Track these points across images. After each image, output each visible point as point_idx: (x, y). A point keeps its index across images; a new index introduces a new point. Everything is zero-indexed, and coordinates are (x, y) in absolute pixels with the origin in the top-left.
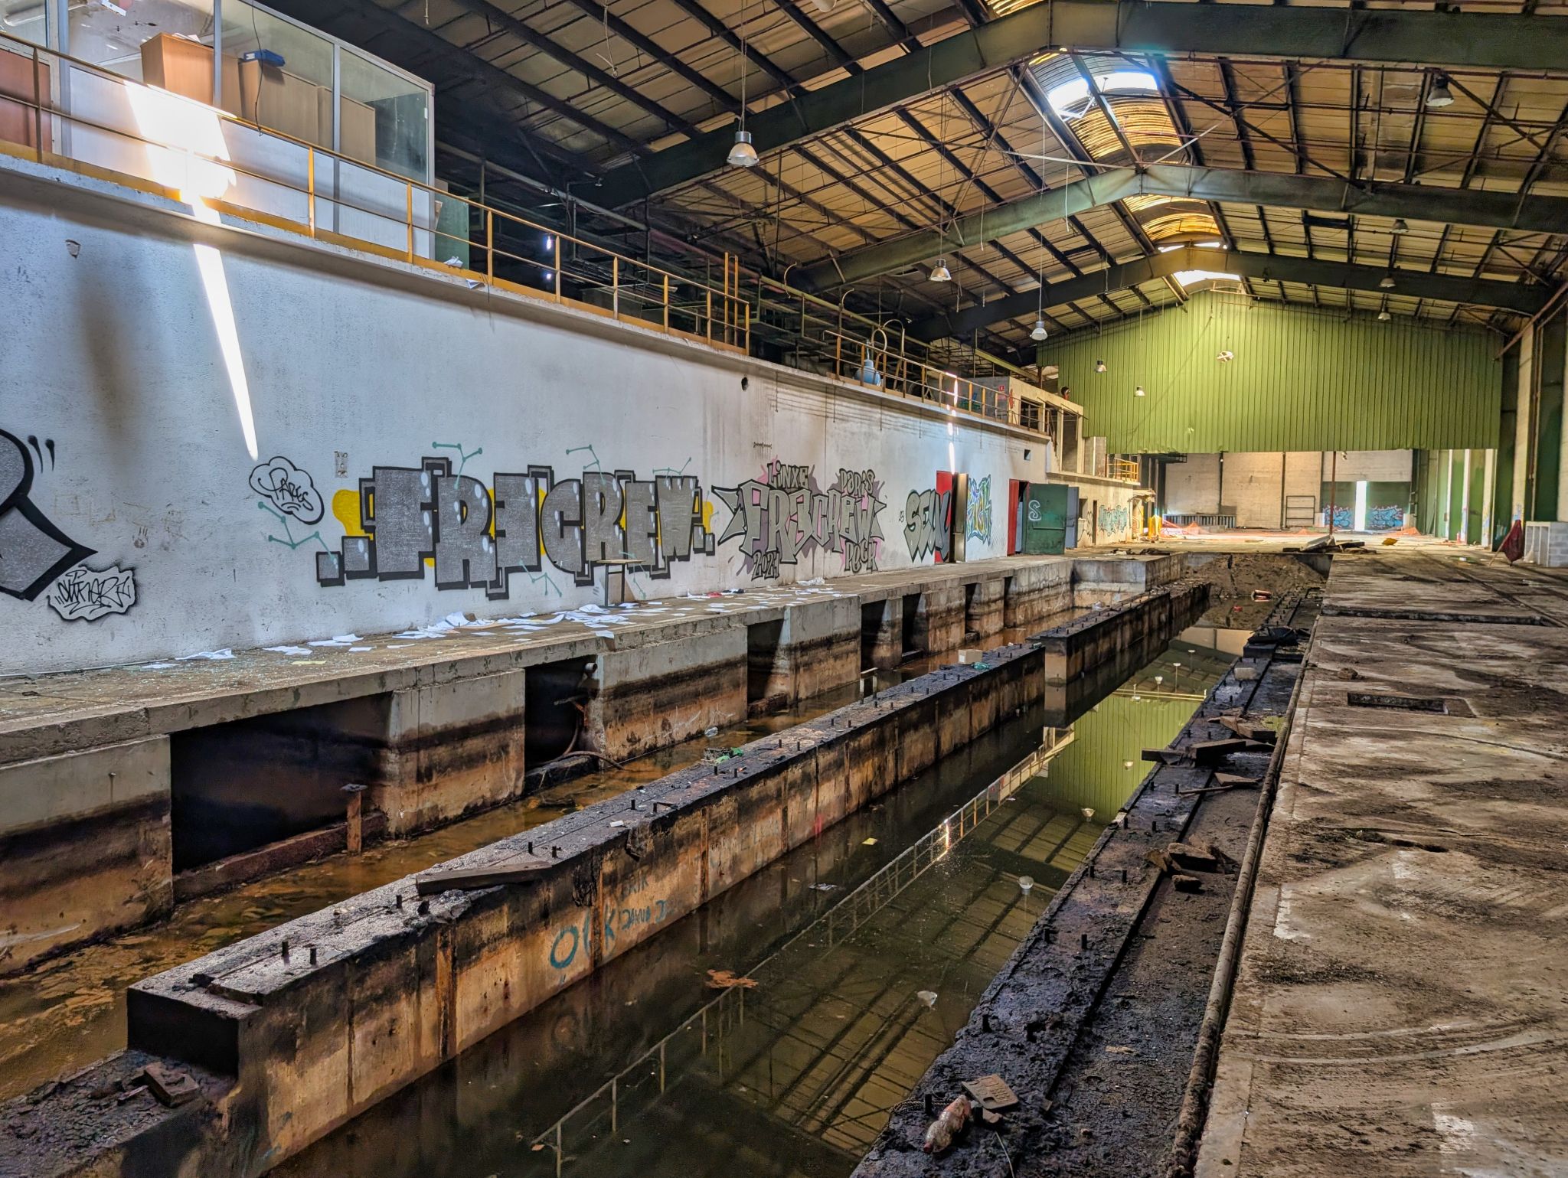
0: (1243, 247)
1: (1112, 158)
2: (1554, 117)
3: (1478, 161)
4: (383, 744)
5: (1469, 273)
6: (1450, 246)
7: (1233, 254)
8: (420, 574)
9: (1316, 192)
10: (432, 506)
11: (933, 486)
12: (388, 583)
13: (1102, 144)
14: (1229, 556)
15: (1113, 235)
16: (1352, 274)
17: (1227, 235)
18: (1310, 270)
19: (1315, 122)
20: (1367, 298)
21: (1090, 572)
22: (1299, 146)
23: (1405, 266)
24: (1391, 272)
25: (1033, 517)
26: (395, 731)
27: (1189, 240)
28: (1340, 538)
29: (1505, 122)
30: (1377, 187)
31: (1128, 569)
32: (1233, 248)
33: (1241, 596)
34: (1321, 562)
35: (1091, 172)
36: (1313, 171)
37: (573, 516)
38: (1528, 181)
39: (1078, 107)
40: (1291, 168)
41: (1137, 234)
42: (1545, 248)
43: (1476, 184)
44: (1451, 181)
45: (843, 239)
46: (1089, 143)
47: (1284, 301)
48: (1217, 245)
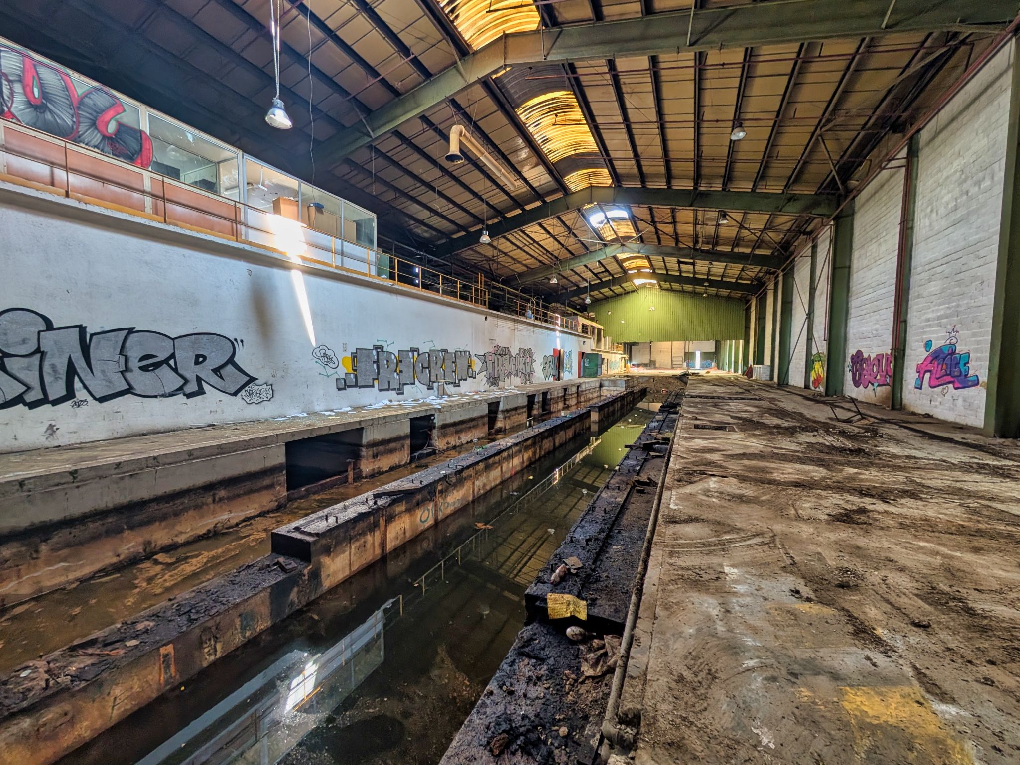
0: (657, 271)
1: (612, 241)
2: (762, 227)
3: (737, 241)
4: (361, 446)
5: (734, 280)
6: (727, 271)
7: (654, 274)
8: (373, 386)
9: (682, 253)
10: (377, 362)
11: (552, 354)
12: (362, 389)
13: (609, 236)
14: (653, 378)
15: (613, 267)
16: (694, 281)
17: (652, 266)
18: (680, 279)
19: (681, 229)
20: (699, 289)
21: (606, 383)
22: (676, 237)
23: (712, 278)
24: (708, 280)
25: (587, 365)
26: (364, 441)
27: (639, 268)
28: (691, 371)
29: (746, 229)
30: (702, 251)
31: (619, 382)
32: (654, 272)
33: (658, 392)
34: (685, 379)
35: (605, 245)
36: (681, 245)
37: (426, 365)
38: (753, 249)
39: (601, 223)
40: (674, 245)
41: (621, 267)
42: (760, 271)
43: (736, 250)
44: (728, 249)
45: (520, 269)
46: (604, 236)
47: (672, 290)
48: (648, 270)
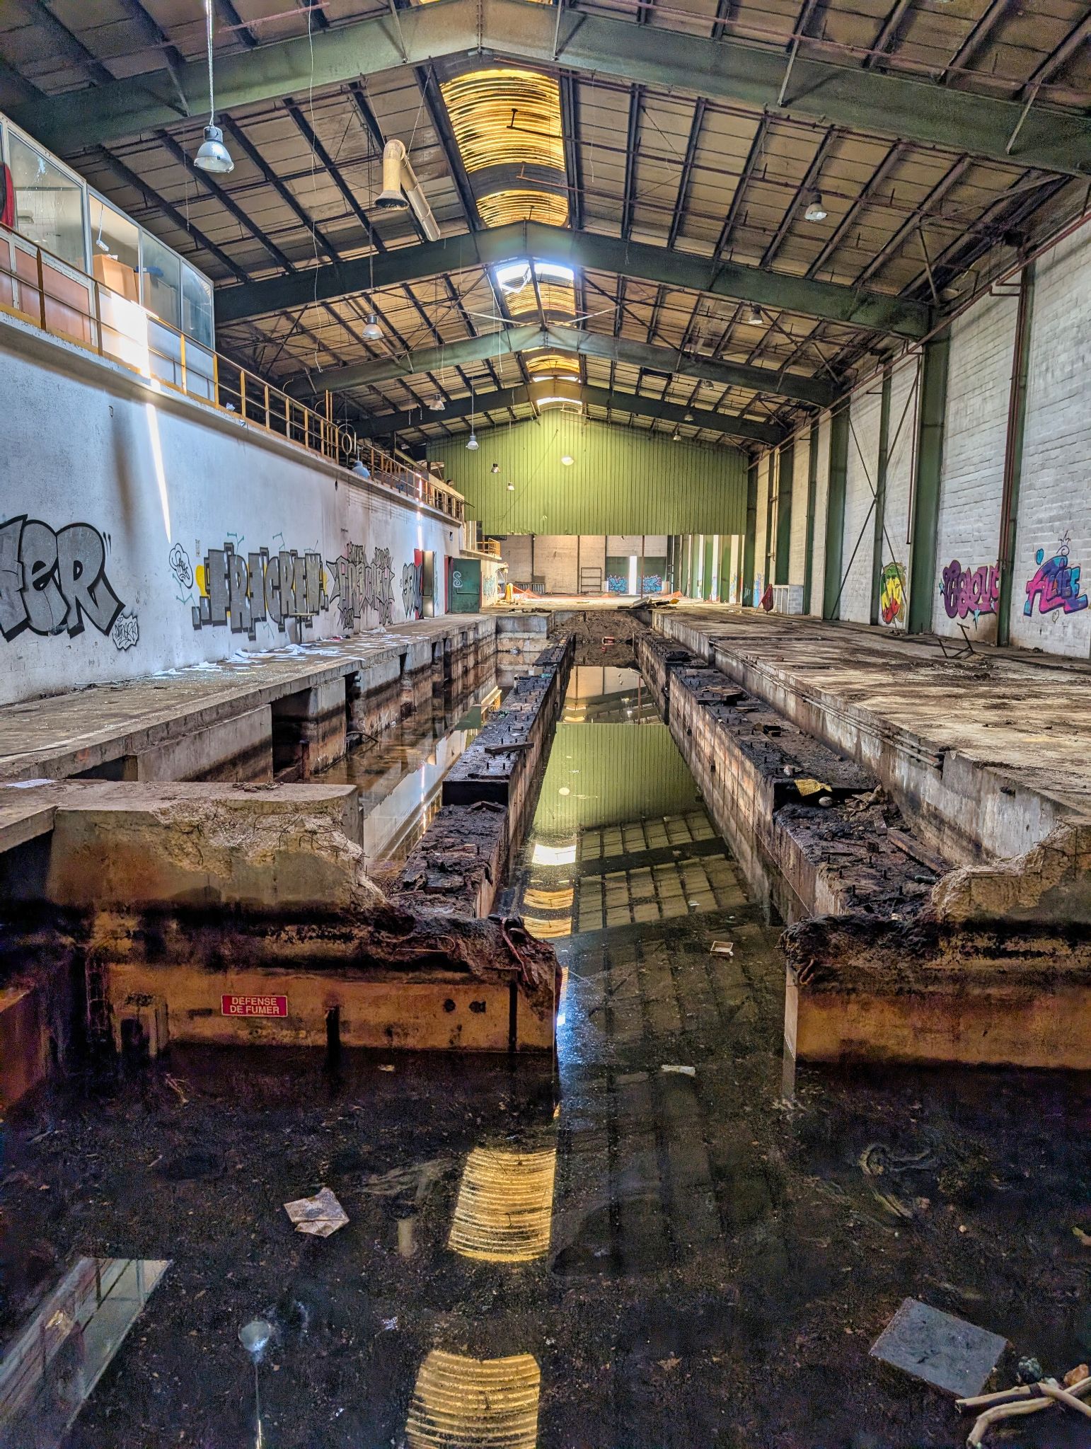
0: (590, 382)
1: (524, 317)
2: (807, 333)
3: (761, 349)
4: (307, 719)
5: (736, 414)
6: (730, 397)
7: (587, 390)
8: (224, 623)
9: (660, 357)
10: (228, 576)
11: (413, 561)
12: (216, 628)
13: (517, 308)
14: (583, 613)
15: (506, 369)
16: (662, 408)
17: (584, 374)
18: (635, 403)
19: (666, 316)
20: (666, 425)
21: (508, 625)
22: (653, 329)
23: (698, 406)
24: (689, 409)
25: (457, 585)
26: (312, 711)
27: (556, 373)
28: (655, 599)
29: (782, 332)
30: (698, 358)
31: (534, 622)
32: (585, 384)
33: (597, 641)
34: (645, 615)
35: (508, 327)
36: (658, 342)
37: (276, 584)
38: (786, 363)
39: (517, 283)
40: (643, 339)
41: (523, 368)
42: (787, 403)
43: (757, 363)
44: (740, 359)
46: (511, 306)
47: (607, 421)
48: (574, 379)
